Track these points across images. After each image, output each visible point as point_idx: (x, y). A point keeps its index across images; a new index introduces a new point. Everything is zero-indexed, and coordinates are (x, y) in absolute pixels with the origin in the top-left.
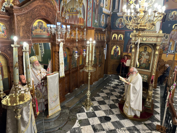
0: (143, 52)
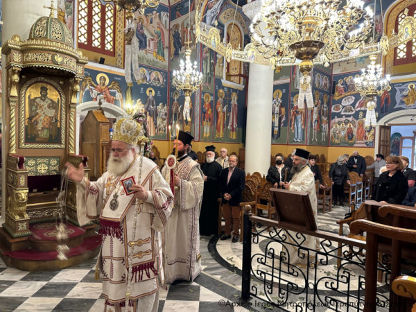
0: (39, 99)
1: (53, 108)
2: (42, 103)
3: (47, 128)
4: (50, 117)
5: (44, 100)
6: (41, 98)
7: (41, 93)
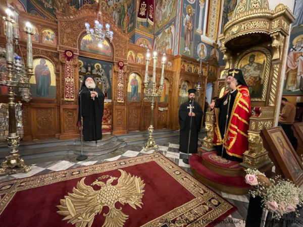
1: (258, 69)
2: (250, 68)
3: (251, 86)
4: (255, 77)
5: (251, 66)
6: (249, 65)
7: (249, 61)
